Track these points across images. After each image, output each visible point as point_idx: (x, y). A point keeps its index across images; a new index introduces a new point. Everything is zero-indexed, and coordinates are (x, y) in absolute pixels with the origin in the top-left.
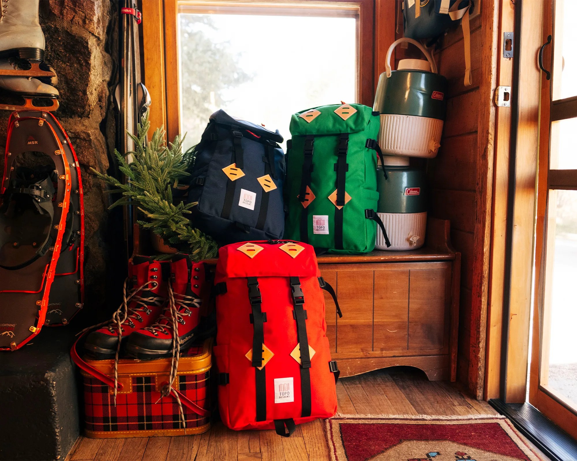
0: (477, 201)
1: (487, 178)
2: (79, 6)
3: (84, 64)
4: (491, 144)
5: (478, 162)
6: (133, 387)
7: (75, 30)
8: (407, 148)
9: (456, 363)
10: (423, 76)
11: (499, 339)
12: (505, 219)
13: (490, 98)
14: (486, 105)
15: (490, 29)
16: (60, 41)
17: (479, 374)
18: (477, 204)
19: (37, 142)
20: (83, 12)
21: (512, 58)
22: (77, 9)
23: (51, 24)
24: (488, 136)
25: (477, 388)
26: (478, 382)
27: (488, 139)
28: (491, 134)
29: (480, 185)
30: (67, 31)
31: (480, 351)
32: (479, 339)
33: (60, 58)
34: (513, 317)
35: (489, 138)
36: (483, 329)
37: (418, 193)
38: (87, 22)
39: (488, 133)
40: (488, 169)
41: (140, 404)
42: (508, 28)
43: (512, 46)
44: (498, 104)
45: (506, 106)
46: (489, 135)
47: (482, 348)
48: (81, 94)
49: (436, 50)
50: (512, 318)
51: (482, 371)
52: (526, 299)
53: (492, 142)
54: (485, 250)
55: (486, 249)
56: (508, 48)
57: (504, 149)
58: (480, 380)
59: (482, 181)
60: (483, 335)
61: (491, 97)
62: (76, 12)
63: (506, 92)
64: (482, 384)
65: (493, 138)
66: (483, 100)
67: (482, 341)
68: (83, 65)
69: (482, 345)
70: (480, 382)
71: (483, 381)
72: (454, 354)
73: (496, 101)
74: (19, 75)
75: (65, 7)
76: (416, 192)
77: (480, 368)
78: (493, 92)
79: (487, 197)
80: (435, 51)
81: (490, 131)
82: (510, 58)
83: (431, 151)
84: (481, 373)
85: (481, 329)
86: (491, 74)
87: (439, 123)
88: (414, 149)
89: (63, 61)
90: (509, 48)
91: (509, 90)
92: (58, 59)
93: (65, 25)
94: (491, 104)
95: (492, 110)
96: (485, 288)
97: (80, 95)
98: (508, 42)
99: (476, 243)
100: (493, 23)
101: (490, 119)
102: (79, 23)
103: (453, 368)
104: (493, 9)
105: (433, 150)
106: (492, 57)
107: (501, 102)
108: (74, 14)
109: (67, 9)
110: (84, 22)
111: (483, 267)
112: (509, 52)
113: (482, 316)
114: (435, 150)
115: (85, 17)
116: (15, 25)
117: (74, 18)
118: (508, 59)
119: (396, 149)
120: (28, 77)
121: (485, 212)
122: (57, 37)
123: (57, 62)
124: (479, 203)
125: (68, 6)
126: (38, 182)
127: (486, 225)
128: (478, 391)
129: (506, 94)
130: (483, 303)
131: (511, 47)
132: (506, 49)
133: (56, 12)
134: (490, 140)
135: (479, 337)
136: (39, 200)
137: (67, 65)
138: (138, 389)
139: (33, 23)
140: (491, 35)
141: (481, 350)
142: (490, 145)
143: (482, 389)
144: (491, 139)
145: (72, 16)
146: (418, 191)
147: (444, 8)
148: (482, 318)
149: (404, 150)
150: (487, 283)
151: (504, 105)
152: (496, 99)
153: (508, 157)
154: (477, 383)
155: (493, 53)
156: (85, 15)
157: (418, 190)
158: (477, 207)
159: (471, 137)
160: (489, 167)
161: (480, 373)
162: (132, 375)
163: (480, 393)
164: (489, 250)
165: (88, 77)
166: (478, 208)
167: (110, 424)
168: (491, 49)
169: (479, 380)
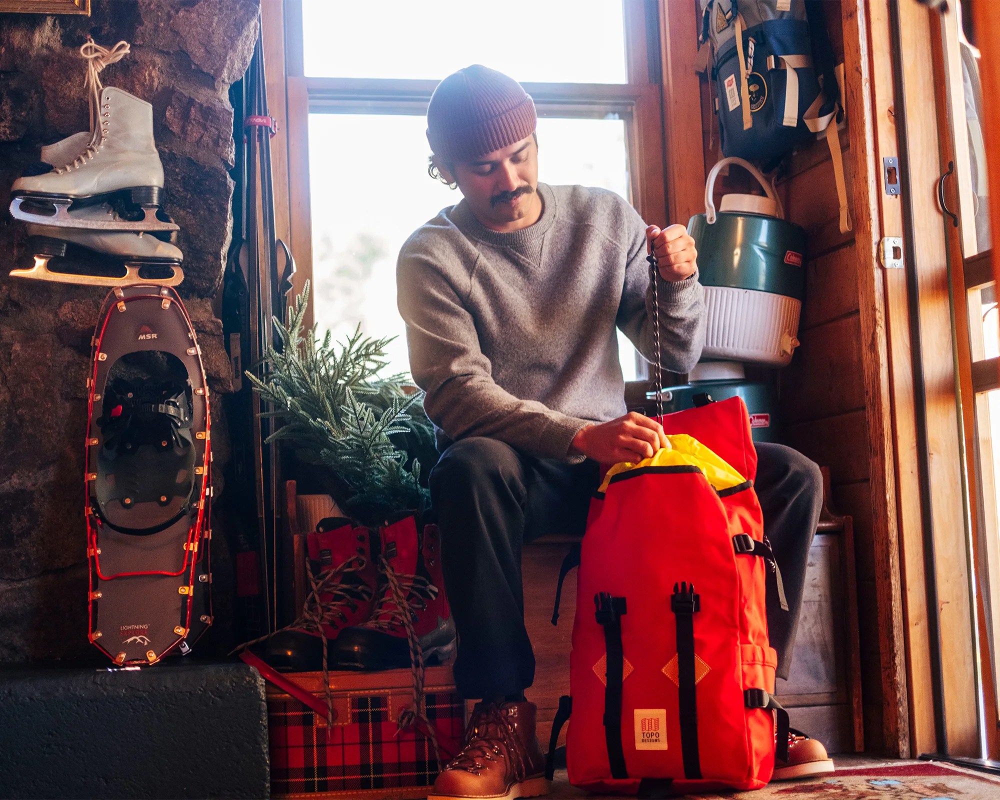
0: (868, 421)
1: (880, 380)
2: (212, 120)
3: (217, 210)
4: (881, 327)
5: (864, 357)
6: (353, 714)
7: (202, 155)
8: (746, 345)
9: (861, 715)
10: (765, 224)
11: (926, 647)
12: (915, 444)
13: (871, 256)
14: (868, 267)
15: (863, 152)
16: (177, 174)
17: (899, 711)
18: (869, 425)
19: (156, 335)
20: (217, 129)
21: (899, 196)
22: (208, 124)
23: (165, 147)
24: (875, 315)
25: (899, 737)
26: (899, 726)
27: (875, 318)
28: (879, 312)
29: (871, 393)
30: (189, 158)
31: (896, 671)
32: (894, 651)
33: (175, 201)
34: (944, 606)
35: (877, 318)
36: (898, 632)
37: (767, 422)
38: (221, 144)
39: (874, 309)
40: (881, 365)
41: (364, 743)
42: (888, 150)
43: (898, 177)
44: (885, 263)
45: (898, 266)
46: (877, 313)
47: (900, 665)
48: (210, 258)
49: (778, 178)
50: (942, 609)
51: (903, 707)
52: (962, 575)
53: (881, 323)
54: (888, 497)
55: (890, 495)
56: (891, 180)
57: (902, 334)
58: (903, 723)
59: (873, 387)
60: (899, 643)
61: (874, 254)
62: (205, 128)
63: (895, 246)
64: (907, 729)
65: (883, 318)
66: (862, 259)
67: (899, 653)
68: (214, 212)
69: (899, 659)
70: (903, 726)
71: (907, 725)
72: (857, 700)
73: (882, 261)
74: (127, 228)
75: (191, 122)
76: (763, 421)
77: (901, 702)
78: (876, 246)
79: (883, 411)
80: (778, 180)
81: (877, 306)
82: (896, 195)
83: (785, 352)
84: (903, 710)
85: (895, 632)
86: (870, 219)
87: (795, 304)
88: (757, 348)
89: (180, 206)
90: (893, 179)
91: (900, 243)
92: (173, 203)
93: (187, 149)
94: (875, 264)
95: (877, 274)
96: (894, 560)
97: (209, 260)
98: (891, 172)
99: (874, 491)
100: (865, 144)
101: (876, 288)
102: (207, 145)
103: (858, 726)
104: (864, 124)
105: (789, 351)
106: (869, 194)
107: (890, 261)
108: (202, 132)
109: (193, 124)
110: (216, 143)
111: (887, 527)
112: (894, 186)
113: (894, 609)
114: (792, 350)
115: (219, 137)
116: (123, 152)
117: (202, 137)
118: (894, 196)
119: (726, 347)
120: (137, 232)
121: (882, 435)
122: (173, 168)
123: (171, 207)
124: (872, 423)
125: (195, 120)
126: (174, 396)
127: (886, 456)
128: (901, 743)
129: (896, 250)
130: (893, 587)
131: (896, 180)
132: (890, 182)
133: (176, 129)
134: (879, 320)
135: (893, 647)
136: (179, 424)
137: (188, 212)
138: (360, 719)
139: (148, 147)
140: (865, 161)
141: (898, 668)
142: (879, 327)
143: (907, 739)
144: (881, 318)
145: (199, 135)
146: (767, 420)
147: (790, 118)
148: (894, 613)
149: (741, 349)
150: (897, 552)
151: (895, 266)
152: (882, 257)
153: (909, 346)
154: (897, 730)
155: (870, 189)
156: (219, 133)
157: (766, 418)
158: (869, 431)
159: (851, 320)
160: (881, 362)
161: (901, 709)
162: (352, 693)
163: (904, 746)
164: (894, 496)
165: (223, 231)
166: (872, 431)
167: (316, 779)
168: (866, 182)
169: (901, 723)
